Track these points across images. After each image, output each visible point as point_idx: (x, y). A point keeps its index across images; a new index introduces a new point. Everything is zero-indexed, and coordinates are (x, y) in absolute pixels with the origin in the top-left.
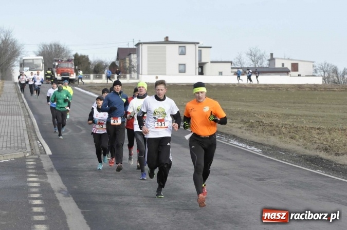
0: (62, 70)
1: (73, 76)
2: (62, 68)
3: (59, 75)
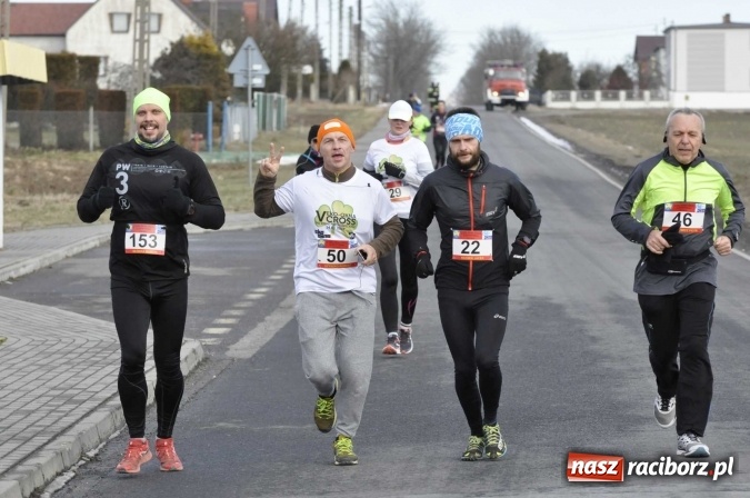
0: (502, 83)
1: (523, 96)
2: (502, 80)
3: (496, 94)
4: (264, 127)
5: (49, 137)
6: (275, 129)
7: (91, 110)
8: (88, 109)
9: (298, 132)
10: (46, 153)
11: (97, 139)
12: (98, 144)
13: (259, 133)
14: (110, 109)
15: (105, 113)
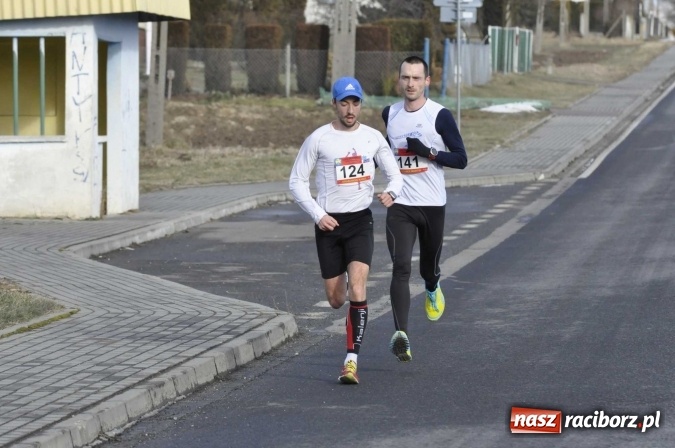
4: (501, 67)
5: (239, 79)
6: (516, 70)
7: (288, 47)
8: (283, 47)
9: (545, 73)
10: (235, 98)
11: (295, 82)
12: (296, 88)
13: (494, 75)
14: (309, 47)
15: (304, 52)
